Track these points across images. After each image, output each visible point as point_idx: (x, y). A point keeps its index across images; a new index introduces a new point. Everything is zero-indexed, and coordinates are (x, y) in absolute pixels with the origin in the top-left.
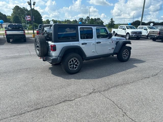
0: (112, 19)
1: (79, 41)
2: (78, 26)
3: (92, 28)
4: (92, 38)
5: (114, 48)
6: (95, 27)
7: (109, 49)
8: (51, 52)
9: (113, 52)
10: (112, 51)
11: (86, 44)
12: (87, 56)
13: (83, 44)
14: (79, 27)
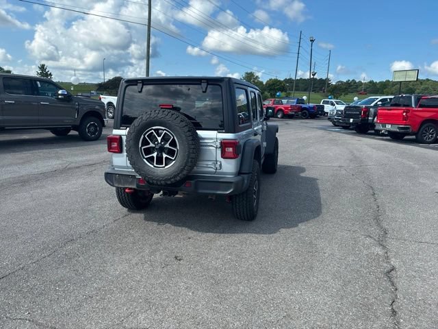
0: (42, 67)
8: (219, 163)
11: (257, 134)
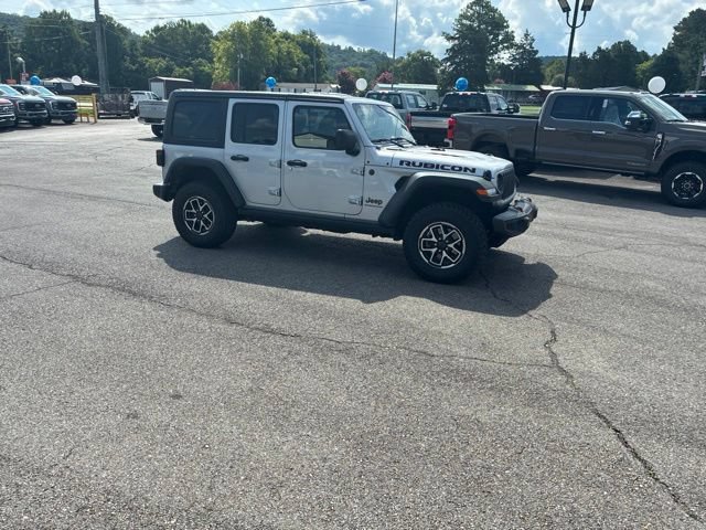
1: (223, 147)
2: (231, 100)
3: (276, 107)
4: (272, 142)
5: (379, 202)
6: (292, 104)
7: (352, 197)
9: (375, 218)
10: (372, 214)
11: (246, 159)
12: (249, 204)
13: (234, 158)
14: (232, 102)
